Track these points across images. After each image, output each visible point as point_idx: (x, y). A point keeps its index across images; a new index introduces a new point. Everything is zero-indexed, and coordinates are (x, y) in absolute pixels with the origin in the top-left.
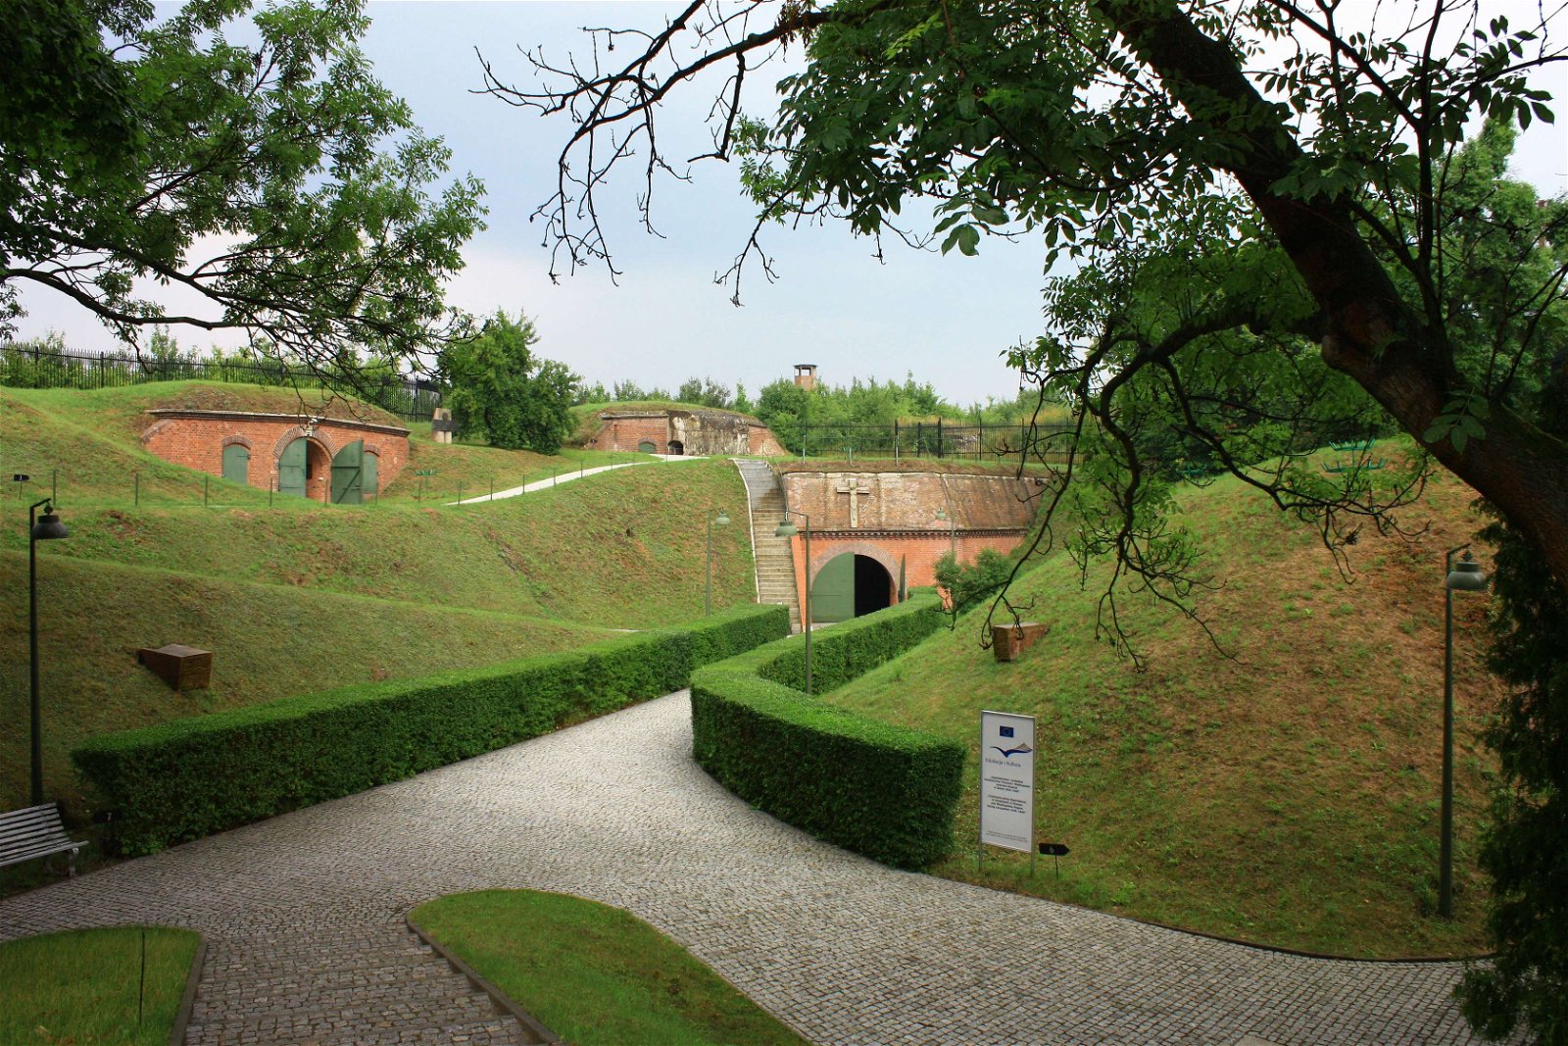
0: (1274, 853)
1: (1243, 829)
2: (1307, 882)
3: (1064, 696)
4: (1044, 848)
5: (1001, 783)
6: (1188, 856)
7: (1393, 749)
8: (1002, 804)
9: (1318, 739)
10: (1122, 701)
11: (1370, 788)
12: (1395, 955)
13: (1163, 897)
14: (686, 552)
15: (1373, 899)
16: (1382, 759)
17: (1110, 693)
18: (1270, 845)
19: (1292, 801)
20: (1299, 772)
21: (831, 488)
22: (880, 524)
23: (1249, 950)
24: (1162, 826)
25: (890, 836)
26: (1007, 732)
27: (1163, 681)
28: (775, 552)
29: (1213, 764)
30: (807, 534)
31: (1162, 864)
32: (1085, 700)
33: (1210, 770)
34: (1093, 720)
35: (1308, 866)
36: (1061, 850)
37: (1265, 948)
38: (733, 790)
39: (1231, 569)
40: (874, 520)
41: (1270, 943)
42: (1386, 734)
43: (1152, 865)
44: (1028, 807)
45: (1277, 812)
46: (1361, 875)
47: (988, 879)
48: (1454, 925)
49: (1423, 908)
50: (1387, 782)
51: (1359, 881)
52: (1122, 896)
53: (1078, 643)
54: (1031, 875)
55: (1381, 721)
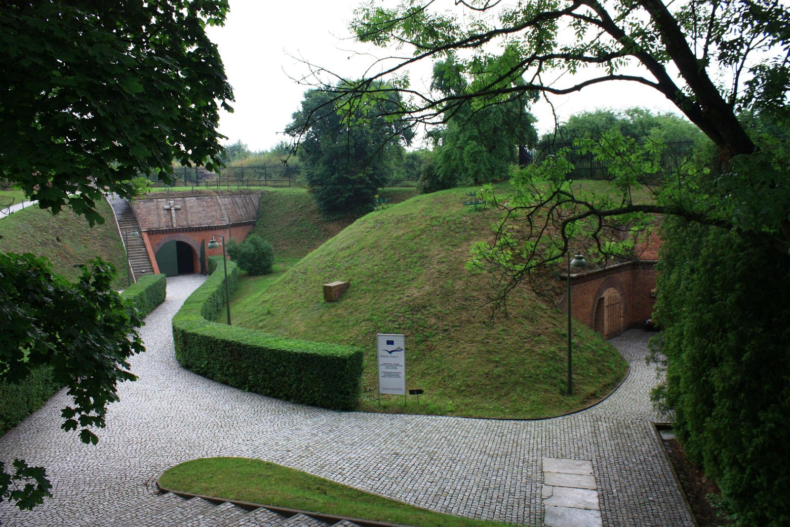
0: (502, 379)
1: (486, 371)
2: (519, 389)
3: (375, 317)
4: (412, 392)
5: (388, 365)
6: (468, 386)
7: (530, 328)
8: (389, 375)
9: (502, 328)
10: (408, 318)
11: (527, 346)
12: (562, 413)
13: (466, 405)
14: (90, 247)
15: (545, 392)
16: (528, 333)
17: (400, 315)
18: (499, 376)
19: (501, 356)
20: (499, 343)
21: (161, 207)
22: (188, 224)
23: (512, 422)
24: (451, 374)
25: (336, 397)
26: (390, 343)
27: (424, 307)
28: (135, 243)
29: (463, 344)
30: (150, 232)
31: (460, 392)
32: (388, 319)
33: (462, 346)
34: (397, 328)
35: (517, 383)
36: (420, 392)
37: (518, 420)
38: (225, 383)
39: (436, 253)
40: (185, 223)
41: (517, 418)
42: (525, 322)
43: (455, 392)
44: (403, 375)
45: (497, 362)
46: (536, 383)
47: (386, 409)
48: (575, 397)
49: (562, 393)
50: (533, 343)
51: (537, 386)
52: (449, 408)
53: (369, 291)
54: (406, 406)
55: (522, 317)
